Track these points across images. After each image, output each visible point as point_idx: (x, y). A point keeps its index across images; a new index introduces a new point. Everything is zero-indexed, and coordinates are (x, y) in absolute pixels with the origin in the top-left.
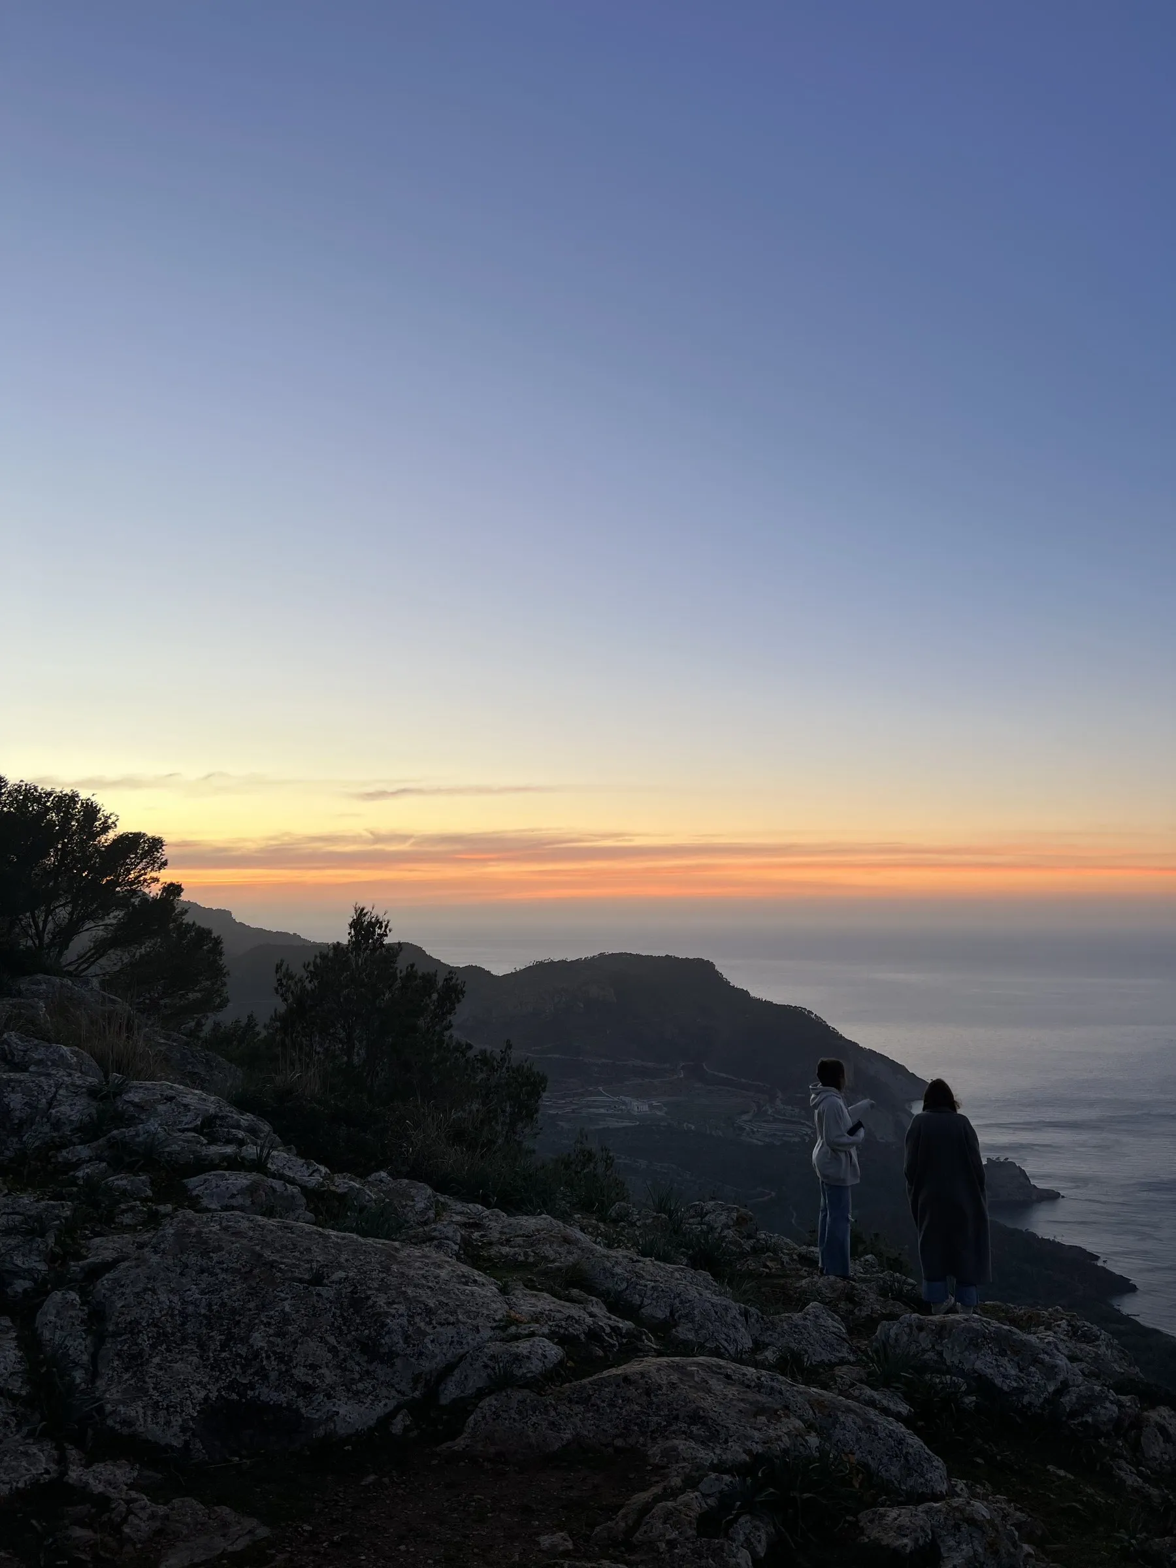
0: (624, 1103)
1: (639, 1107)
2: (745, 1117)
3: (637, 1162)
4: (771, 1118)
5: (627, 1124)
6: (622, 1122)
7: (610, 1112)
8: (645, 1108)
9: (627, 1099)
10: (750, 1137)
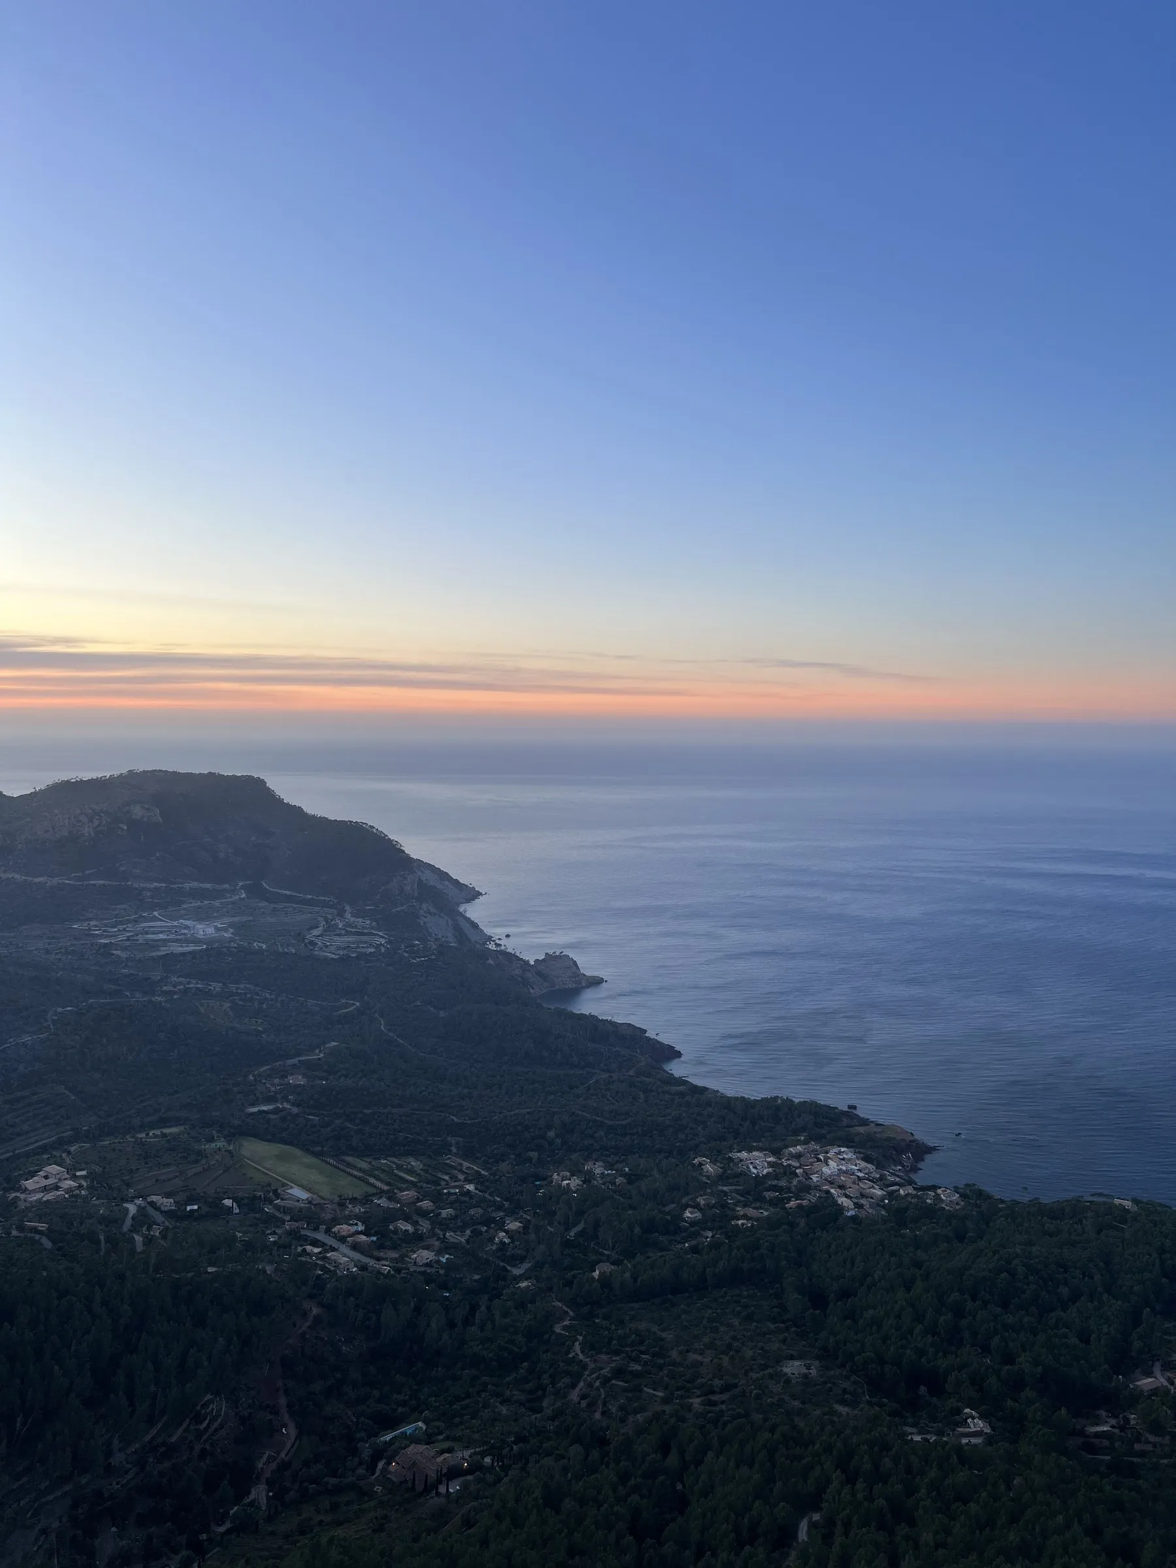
0: (187, 927)
1: (204, 930)
2: (316, 932)
3: (211, 985)
4: (343, 932)
5: (191, 948)
6: (187, 946)
7: (171, 937)
8: (211, 931)
9: (188, 923)
10: (324, 951)
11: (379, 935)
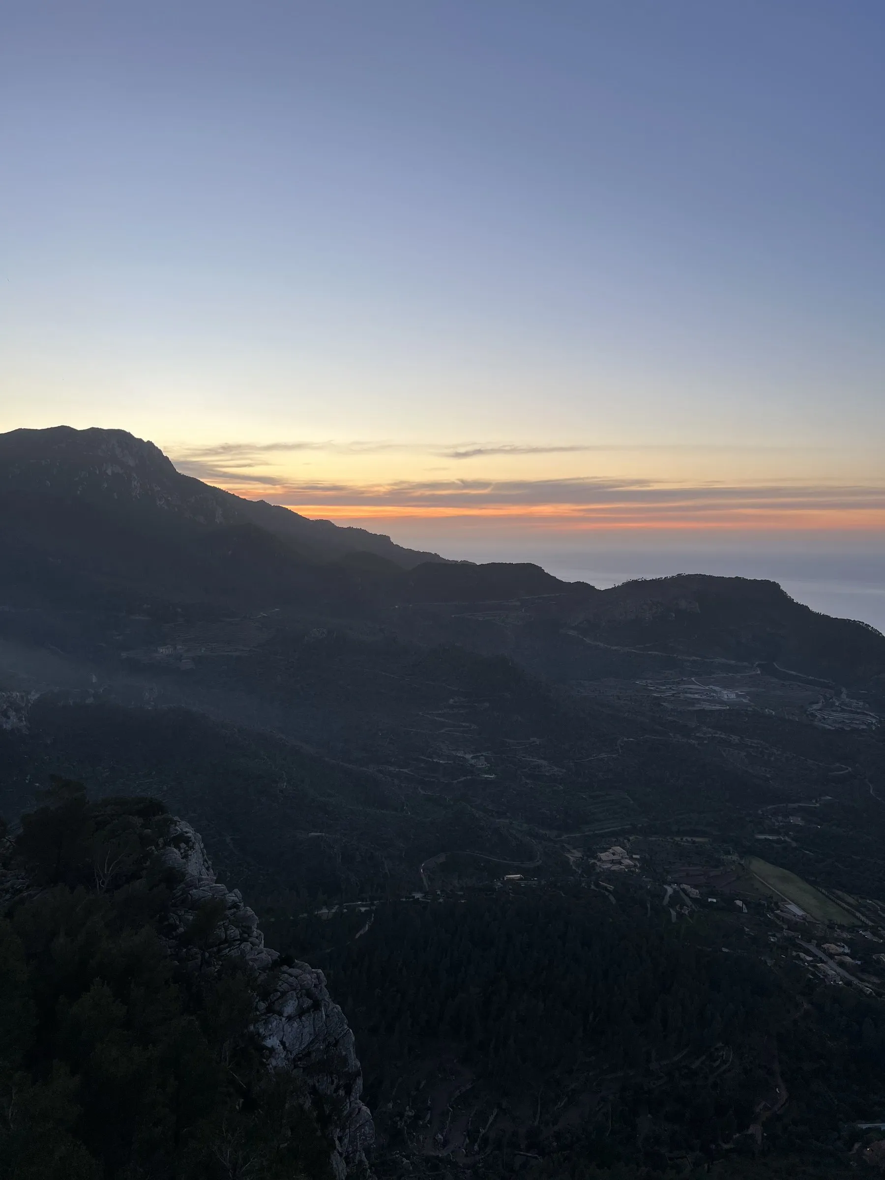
0: (715, 691)
1: (729, 695)
2: (815, 707)
3: (731, 737)
4: (839, 709)
5: (718, 707)
6: (715, 706)
7: (704, 697)
8: (733, 696)
9: (717, 688)
10: (822, 723)
11: (871, 715)
